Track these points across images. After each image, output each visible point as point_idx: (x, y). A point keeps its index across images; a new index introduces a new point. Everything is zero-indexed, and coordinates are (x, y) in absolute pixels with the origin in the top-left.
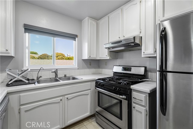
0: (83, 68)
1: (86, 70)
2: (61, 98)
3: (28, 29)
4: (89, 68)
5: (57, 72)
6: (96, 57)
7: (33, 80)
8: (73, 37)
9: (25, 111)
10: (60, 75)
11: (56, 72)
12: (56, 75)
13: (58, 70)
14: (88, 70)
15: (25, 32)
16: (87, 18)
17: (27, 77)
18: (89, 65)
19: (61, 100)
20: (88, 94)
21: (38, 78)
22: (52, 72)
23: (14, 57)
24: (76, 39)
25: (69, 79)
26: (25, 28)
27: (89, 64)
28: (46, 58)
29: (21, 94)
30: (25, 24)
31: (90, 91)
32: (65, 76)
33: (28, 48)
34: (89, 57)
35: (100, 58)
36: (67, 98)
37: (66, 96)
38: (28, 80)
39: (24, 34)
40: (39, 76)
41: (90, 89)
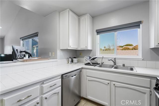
2: (109, 82)
3: (99, 32)
5: (115, 61)
9: (88, 80)
12: (115, 63)
13: (116, 59)
15: (97, 35)
19: (108, 83)
20: (145, 93)
22: (108, 60)
23: (91, 50)
24: (141, 25)
25: (127, 68)
26: (97, 32)
29: (87, 70)
31: (149, 90)
32: (124, 65)
37: (113, 82)
40: (103, 62)
41: (149, 88)
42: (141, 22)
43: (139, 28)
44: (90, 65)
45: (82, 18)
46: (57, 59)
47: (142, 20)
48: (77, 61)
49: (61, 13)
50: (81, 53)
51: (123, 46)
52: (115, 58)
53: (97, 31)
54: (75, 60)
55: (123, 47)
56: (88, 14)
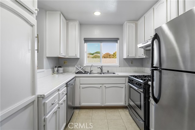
0: (124, 66)
1: (127, 68)
2: (101, 85)
3: (87, 40)
4: (130, 66)
6: (135, 56)
7: (88, 72)
8: (116, 40)
9: (82, 88)
10: (105, 70)
11: (101, 68)
12: (102, 70)
14: (129, 68)
15: (85, 43)
16: (126, 22)
17: (85, 70)
18: (131, 64)
19: (101, 87)
20: (123, 88)
21: (91, 71)
22: (98, 68)
23: (79, 58)
24: (118, 41)
26: (85, 41)
27: (131, 62)
28: (108, 57)
29: (81, 78)
30: (84, 38)
31: (125, 85)
32: (108, 72)
33: (86, 52)
34: (127, 56)
35: (139, 57)
36: (105, 86)
37: (104, 85)
38: (86, 72)
39: (84, 44)
40: (91, 70)
41: (125, 84)
42: (118, 39)
43: (117, 43)
44: (82, 73)
45: (71, 24)
46: (43, 69)
47: (119, 38)
48: (63, 71)
49: (47, 12)
50: (66, 62)
51: (94, 53)
52: (102, 66)
53: (84, 39)
54: (61, 69)
55: (94, 55)
56: (78, 21)
